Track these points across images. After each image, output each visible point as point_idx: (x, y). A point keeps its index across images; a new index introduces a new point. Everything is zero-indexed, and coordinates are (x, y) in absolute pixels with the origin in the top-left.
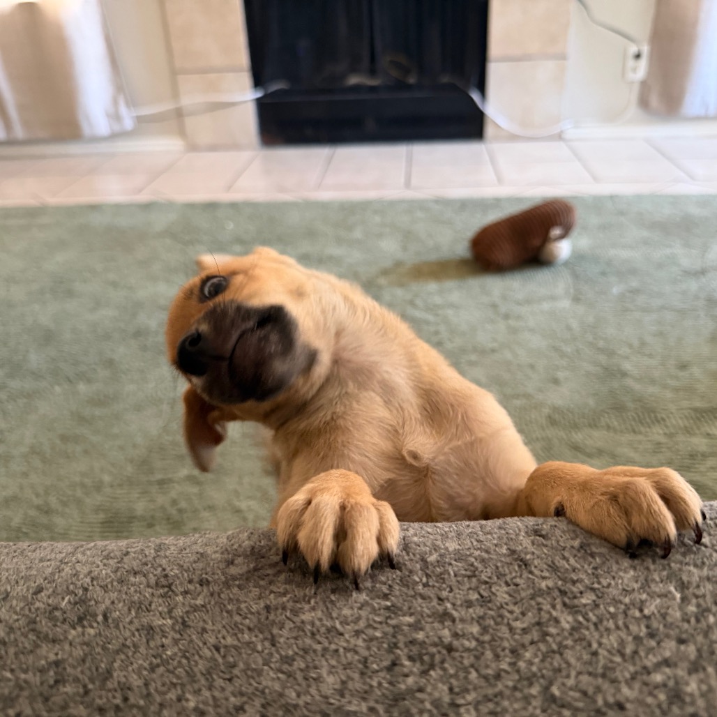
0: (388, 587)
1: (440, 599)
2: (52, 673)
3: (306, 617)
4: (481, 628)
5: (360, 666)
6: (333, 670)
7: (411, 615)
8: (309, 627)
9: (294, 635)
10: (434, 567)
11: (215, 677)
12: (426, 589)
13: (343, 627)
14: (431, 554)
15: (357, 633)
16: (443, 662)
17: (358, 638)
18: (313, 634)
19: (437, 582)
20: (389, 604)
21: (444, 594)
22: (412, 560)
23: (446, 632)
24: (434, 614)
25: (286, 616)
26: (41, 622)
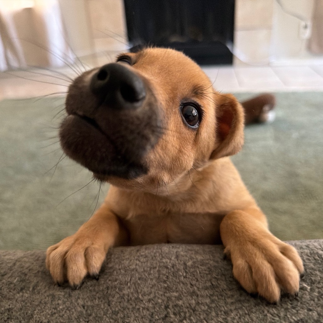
5: (149, 317)
6: (137, 319)
7: (177, 292)
8: (127, 297)
9: (119, 300)
10: (190, 268)
11: (81, 320)
12: (185, 279)
13: (143, 297)
14: (189, 261)
15: (149, 301)
16: (190, 316)
19: (191, 276)
20: (166, 285)
21: (194, 282)
23: (193, 302)
24: (188, 292)
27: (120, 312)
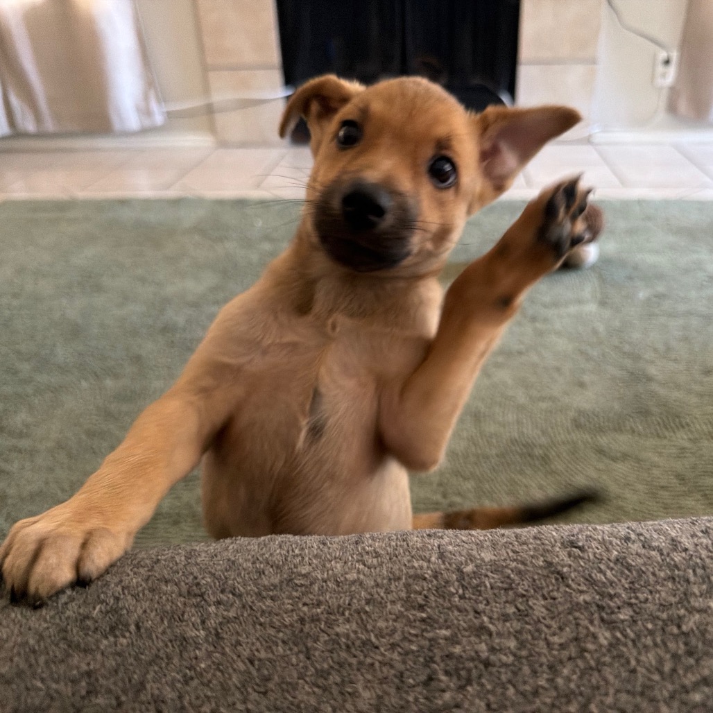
0: (423, 597)
1: (476, 612)
2: (83, 684)
3: (341, 629)
4: (518, 643)
5: (396, 681)
6: (369, 685)
7: (448, 628)
8: (344, 640)
9: (329, 647)
10: (471, 578)
11: (250, 690)
12: (462, 601)
13: (378, 639)
14: (467, 564)
15: (393, 646)
16: (480, 677)
17: (393, 652)
18: (348, 647)
19: (473, 594)
20: (424, 615)
21: (481, 607)
22: (448, 570)
23: (483, 647)
24: (470, 627)
25: (320, 629)
26: (72, 630)
27: (333, 672)
